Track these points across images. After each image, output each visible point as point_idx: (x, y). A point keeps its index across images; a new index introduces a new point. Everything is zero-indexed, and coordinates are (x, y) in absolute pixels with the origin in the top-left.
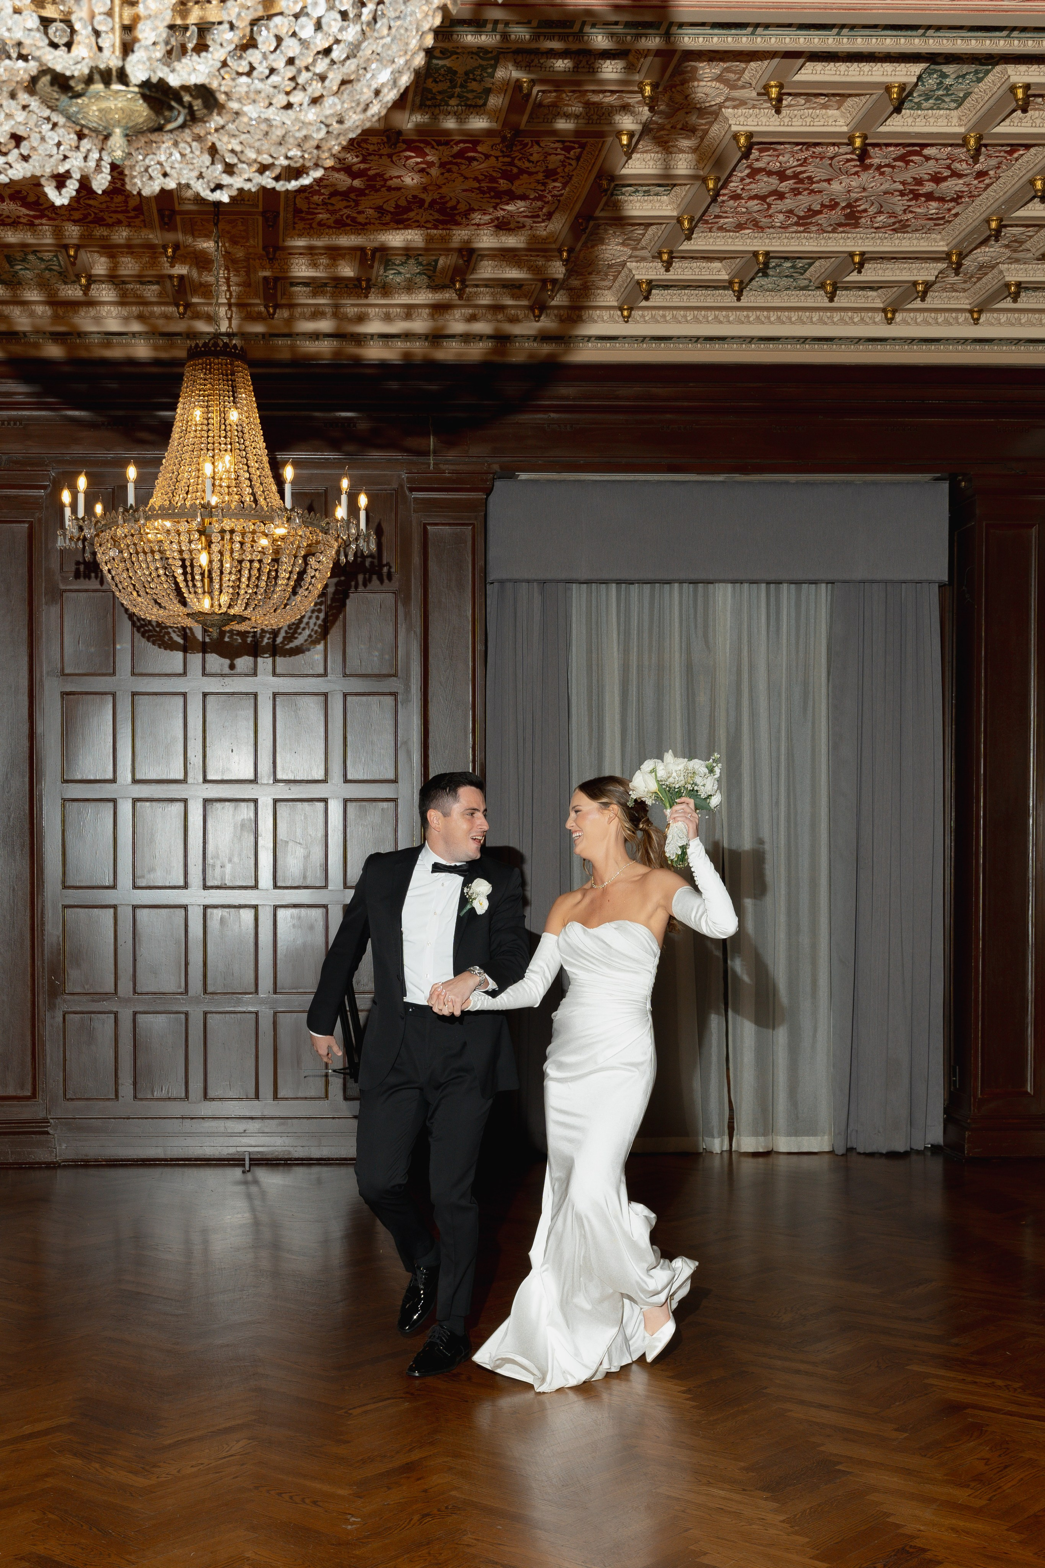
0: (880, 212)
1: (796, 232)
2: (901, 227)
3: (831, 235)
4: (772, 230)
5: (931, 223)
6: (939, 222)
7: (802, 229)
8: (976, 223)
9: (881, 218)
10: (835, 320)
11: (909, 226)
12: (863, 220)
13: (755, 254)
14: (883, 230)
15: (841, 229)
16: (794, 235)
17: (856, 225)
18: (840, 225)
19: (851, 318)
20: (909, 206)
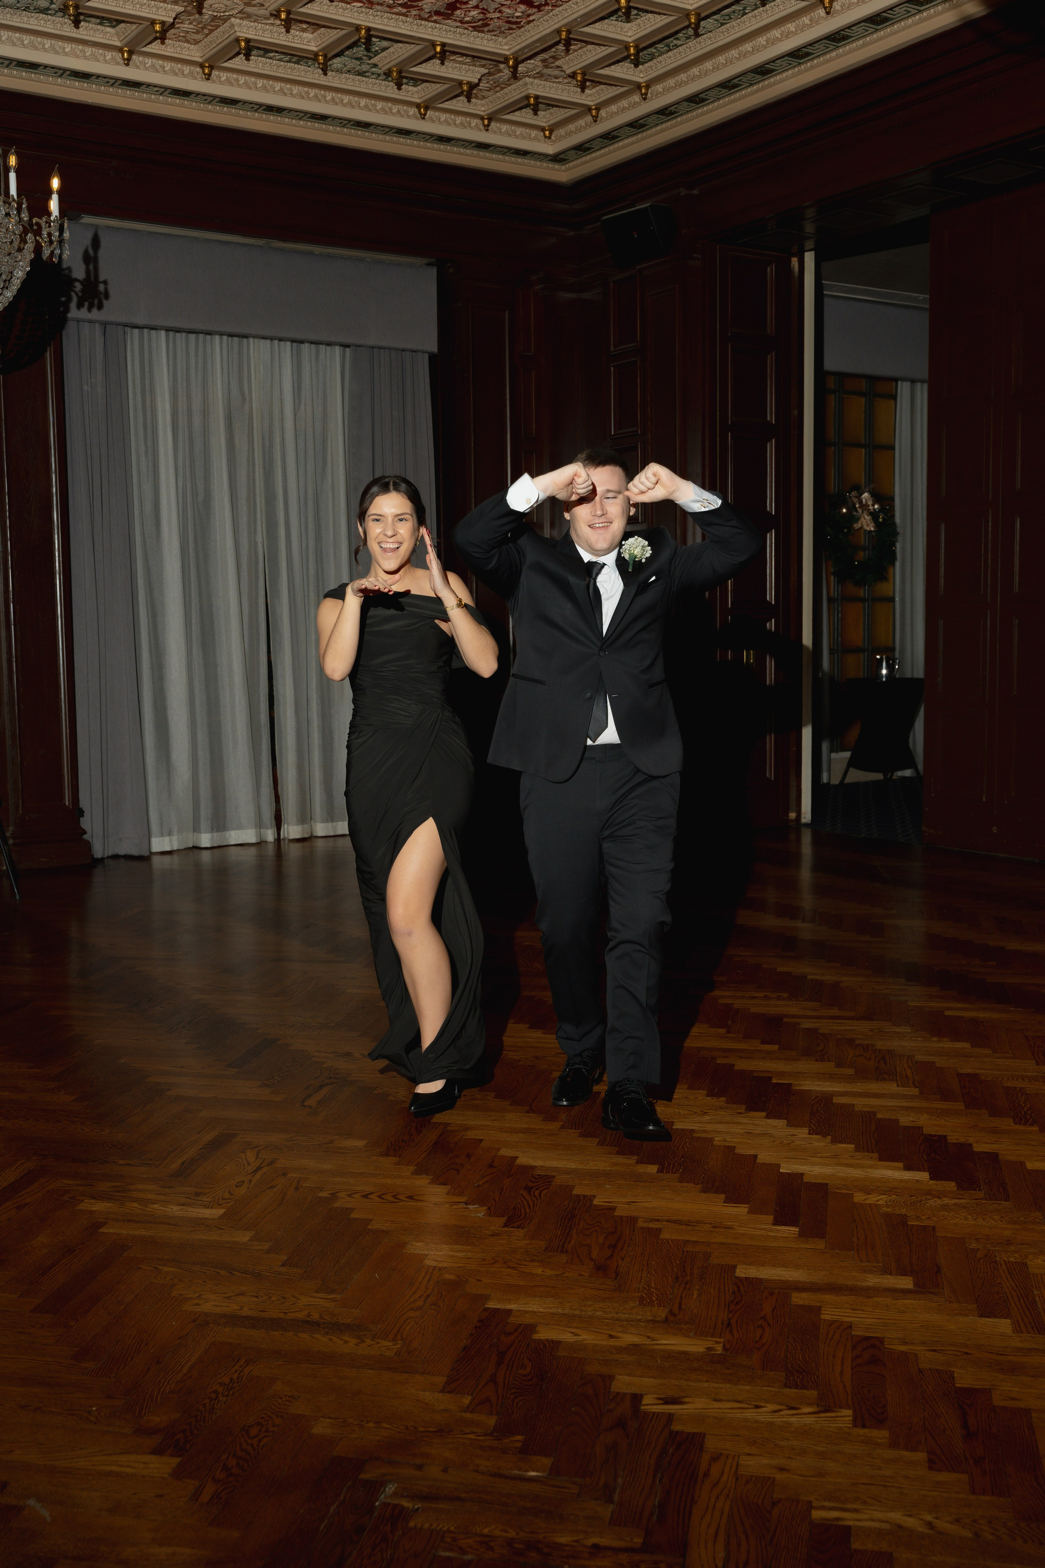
0: (477, 7)
1: (396, 14)
2: (481, 26)
3: (423, 22)
4: (379, 7)
5: (507, 26)
6: (514, 24)
7: (404, 11)
8: (548, 31)
9: (474, 13)
10: (378, 108)
11: (488, 25)
12: (458, 12)
13: (358, 28)
14: (466, 26)
15: (435, 18)
16: (394, 16)
17: (447, 16)
18: (437, 13)
19: (390, 109)
20: (502, 5)
